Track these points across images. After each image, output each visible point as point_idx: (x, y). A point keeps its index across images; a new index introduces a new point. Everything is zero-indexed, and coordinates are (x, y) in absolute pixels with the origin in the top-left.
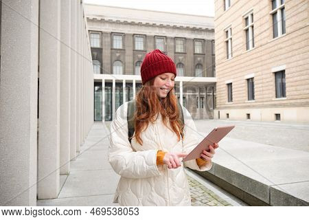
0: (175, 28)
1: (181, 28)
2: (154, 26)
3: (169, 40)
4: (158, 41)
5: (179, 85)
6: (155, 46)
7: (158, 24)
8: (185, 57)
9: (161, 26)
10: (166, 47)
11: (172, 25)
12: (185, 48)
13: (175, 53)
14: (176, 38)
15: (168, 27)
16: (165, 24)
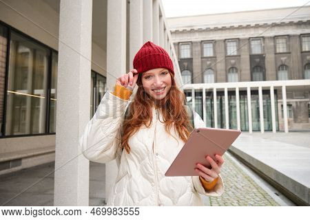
0: (274, 25)
1: (282, 25)
2: (248, 27)
3: (267, 41)
4: (253, 43)
5: (281, 91)
6: (250, 49)
7: (253, 24)
8: (289, 57)
9: (257, 26)
10: (263, 48)
11: (270, 23)
12: (288, 47)
13: (276, 54)
14: (275, 37)
15: (265, 26)
16: (261, 23)
